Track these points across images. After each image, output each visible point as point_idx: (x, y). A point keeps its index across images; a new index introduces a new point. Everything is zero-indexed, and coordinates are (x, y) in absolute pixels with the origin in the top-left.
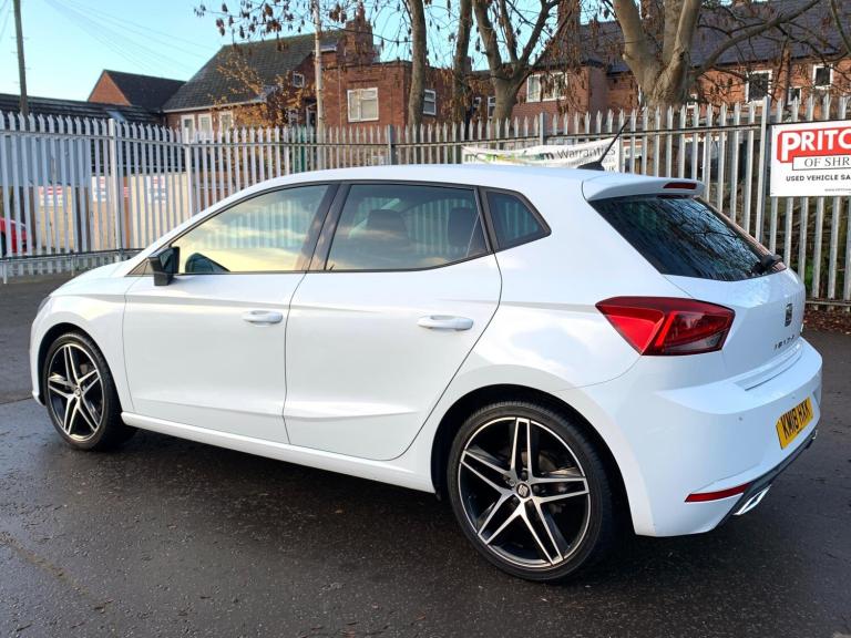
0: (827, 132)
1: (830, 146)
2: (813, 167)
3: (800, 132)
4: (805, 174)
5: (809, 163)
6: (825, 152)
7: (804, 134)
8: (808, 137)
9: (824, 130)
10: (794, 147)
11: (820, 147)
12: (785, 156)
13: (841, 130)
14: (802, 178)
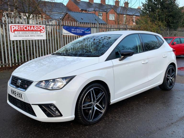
0: (21, 26)
1: (22, 29)
2: (19, 34)
3: (15, 26)
4: (18, 35)
5: (18, 33)
7: (16, 26)
8: (17, 27)
9: (20, 26)
11: (20, 29)
12: (13, 31)
13: (24, 26)
14: (17, 36)
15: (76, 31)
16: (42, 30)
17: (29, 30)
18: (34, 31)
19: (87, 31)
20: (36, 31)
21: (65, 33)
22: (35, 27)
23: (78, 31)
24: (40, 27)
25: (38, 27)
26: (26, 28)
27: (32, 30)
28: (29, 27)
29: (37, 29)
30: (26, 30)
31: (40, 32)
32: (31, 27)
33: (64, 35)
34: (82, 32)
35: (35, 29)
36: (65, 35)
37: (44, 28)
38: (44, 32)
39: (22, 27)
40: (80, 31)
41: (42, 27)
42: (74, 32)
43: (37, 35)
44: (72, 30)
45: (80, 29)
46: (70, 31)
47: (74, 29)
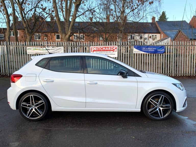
1: (99, 50)
3: (94, 47)
5: (96, 52)
6: (98, 51)
10: (94, 50)
11: (98, 50)
12: (92, 51)
13: (100, 47)
15: (148, 49)
16: (115, 50)
17: (104, 50)
18: (108, 51)
19: (161, 49)
20: (109, 50)
21: (135, 52)
22: (109, 48)
23: (150, 49)
24: (113, 48)
25: (111, 48)
26: (102, 49)
27: (107, 50)
28: (104, 48)
29: (111, 49)
30: (102, 50)
31: (112, 51)
32: (106, 47)
33: (134, 53)
34: (153, 50)
35: (109, 49)
36: (136, 53)
37: (116, 48)
38: (116, 51)
39: (99, 48)
40: (152, 49)
41: (114, 48)
42: (145, 50)
43: (110, 54)
44: (143, 48)
45: (151, 48)
46: (141, 50)
47: (146, 48)
